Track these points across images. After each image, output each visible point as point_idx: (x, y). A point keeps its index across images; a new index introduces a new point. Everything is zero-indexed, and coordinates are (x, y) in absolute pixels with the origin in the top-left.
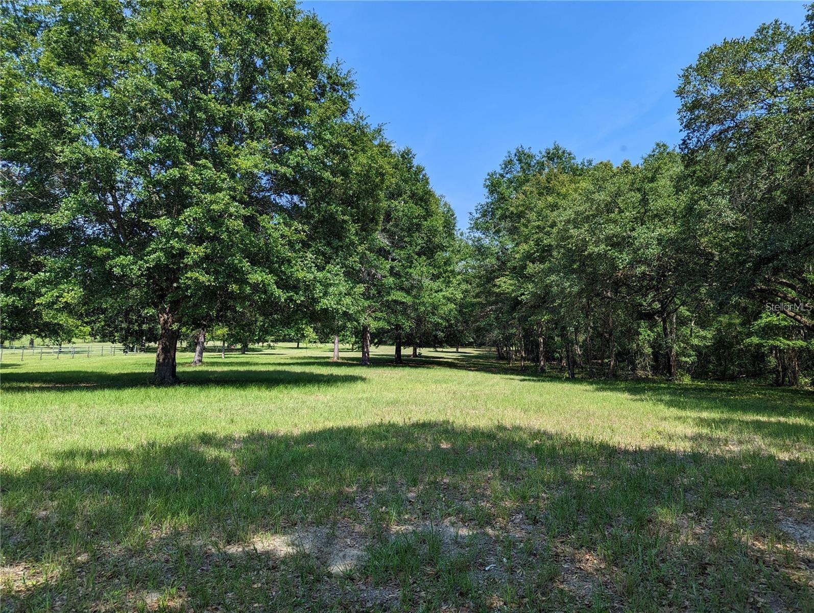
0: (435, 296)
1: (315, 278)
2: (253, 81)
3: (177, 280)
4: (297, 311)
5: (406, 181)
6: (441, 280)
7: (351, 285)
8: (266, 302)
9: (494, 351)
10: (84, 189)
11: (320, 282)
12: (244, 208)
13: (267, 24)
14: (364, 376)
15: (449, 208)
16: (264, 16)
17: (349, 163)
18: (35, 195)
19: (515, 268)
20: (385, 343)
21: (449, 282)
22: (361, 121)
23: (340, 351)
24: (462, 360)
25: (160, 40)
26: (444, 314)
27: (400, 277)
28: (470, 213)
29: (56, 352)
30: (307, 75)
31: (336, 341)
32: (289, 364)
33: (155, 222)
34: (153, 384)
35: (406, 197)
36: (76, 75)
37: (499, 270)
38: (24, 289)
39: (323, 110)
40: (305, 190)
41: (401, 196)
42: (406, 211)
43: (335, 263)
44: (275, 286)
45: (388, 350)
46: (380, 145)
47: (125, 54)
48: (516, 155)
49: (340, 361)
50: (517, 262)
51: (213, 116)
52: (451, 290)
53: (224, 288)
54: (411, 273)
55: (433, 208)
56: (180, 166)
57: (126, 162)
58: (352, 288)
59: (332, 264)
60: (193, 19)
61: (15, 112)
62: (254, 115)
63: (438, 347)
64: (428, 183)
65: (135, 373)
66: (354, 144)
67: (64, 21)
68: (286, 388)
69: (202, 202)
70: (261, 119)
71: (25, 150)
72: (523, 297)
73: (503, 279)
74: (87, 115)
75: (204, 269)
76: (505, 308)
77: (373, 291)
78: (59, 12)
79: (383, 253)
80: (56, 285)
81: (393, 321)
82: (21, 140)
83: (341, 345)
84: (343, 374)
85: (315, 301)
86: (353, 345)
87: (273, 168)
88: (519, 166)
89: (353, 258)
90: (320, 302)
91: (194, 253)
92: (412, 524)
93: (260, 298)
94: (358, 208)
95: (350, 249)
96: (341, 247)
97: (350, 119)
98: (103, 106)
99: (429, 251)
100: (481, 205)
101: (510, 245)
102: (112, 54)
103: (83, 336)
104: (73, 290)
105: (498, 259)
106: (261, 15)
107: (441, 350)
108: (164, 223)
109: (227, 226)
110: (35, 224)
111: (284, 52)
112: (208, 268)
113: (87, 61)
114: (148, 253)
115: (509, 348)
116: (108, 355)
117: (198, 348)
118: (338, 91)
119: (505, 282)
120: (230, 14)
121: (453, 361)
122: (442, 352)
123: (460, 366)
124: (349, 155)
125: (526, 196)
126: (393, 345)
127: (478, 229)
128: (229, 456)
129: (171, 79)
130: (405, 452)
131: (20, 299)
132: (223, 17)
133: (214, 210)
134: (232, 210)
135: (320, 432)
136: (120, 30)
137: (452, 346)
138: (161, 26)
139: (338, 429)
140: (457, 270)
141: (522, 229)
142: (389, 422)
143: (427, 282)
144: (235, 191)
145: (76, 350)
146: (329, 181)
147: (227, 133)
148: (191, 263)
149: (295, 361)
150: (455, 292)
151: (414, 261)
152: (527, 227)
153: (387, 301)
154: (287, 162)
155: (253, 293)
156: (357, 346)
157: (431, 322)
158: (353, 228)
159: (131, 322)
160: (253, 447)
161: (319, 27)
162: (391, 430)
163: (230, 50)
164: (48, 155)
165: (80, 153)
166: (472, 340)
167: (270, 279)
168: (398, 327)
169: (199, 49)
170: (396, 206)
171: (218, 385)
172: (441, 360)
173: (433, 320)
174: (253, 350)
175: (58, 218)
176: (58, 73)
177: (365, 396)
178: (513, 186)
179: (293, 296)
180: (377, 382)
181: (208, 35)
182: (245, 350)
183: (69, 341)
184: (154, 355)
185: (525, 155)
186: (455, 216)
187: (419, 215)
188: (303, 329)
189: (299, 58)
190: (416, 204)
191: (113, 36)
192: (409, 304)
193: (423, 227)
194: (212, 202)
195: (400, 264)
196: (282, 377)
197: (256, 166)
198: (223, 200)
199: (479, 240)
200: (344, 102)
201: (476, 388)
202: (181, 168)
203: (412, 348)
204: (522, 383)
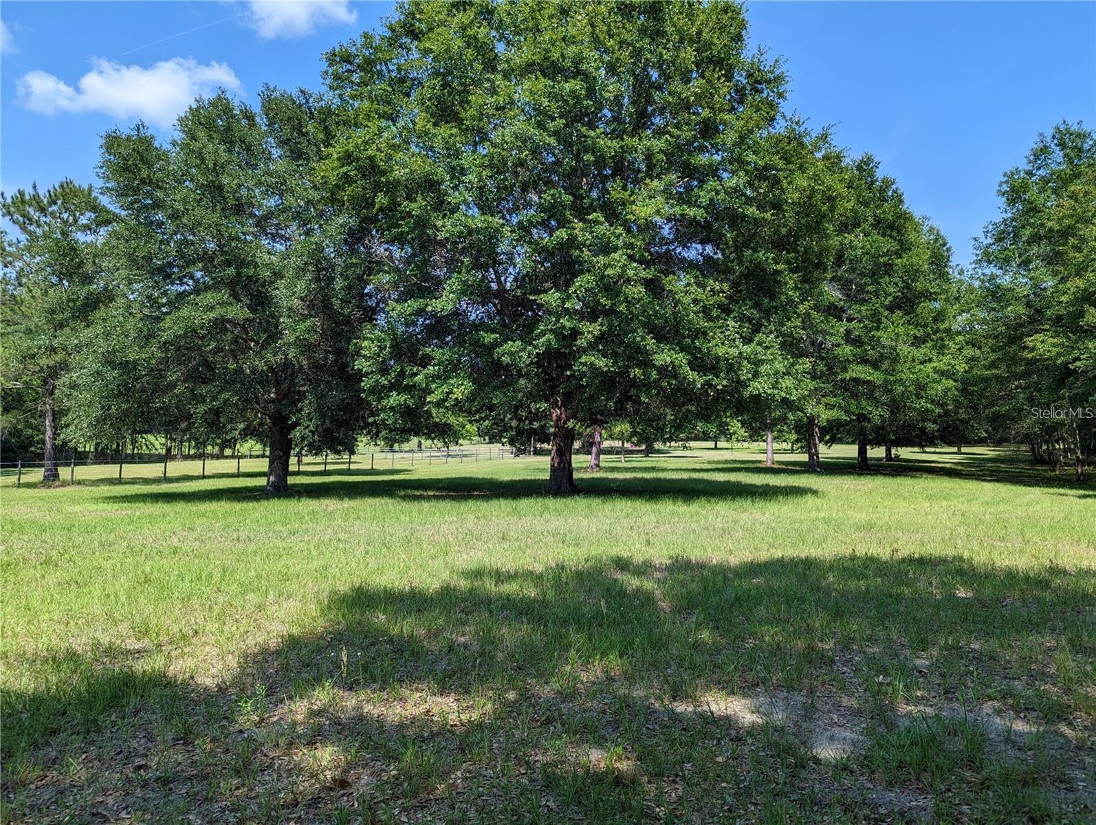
0: (920, 370)
1: (740, 353)
2: (650, 101)
3: (569, 367)
4: (718, 398)
5: (865, 204)
6: (928, 345)
7: (791, 360)
8: (677, 389)
9: (1026, 451)
10: (467, 267)
11: (747, 359)
12: (644, 269)
13: (664, 21)
14: (814, 488)
15: (938, 235)
16: (661, 11)
17: (782, 189)
18: (418, 279)
19: (1059, 318)
20: (840, 441)
21: (943, 347)
22: (797, 127)
23: (776, 452)
24: (969, 465)
25: (538, 73)
26: (936, 395)
27: (862, 344)
28: (975, 239)
29: (445, 456)
30: (719, 78)
31: (769, 439)
32: (707, 470)
33: (543, 298)
34: (549, 493)
35: (867, 227)
36: (452, 134)
37: (1029, 323)
38: (414, 386)
39: (743, 122)
40: (721, 236)
41: (859, 226)
42: (868, 246)
43: (767, 332)
44: (688, 368)
45: (849, 451)
46: (826, 158)
47: (501, 99)
48: (1054, 137)
49: (776, 466)
50: (1065, 308)
51: (602, 156)
52: (946, 359)
53: (624, 372)
54: (880, 337)
55: (912, 237)
56: (567, 225)
57: (509, 229)
58: (793, 365)
59: (763, 333)
60: (574, 37)
61: (395, 187)
62: (653, 146)
63: (926, 446)
64: (901, 201)
65: (527, 480)
66: (788, 161)
67: (437, 74)
68: (709, 502)
69: (594, 267)
70: (661, 150)
71: (407, 230)
72: (1078, 363)
73: (1040, 337)
74: (466, 179)
75: (599, 351)
76: (1045, 383)
77: (821, 367)
78: (431, 64)
79: (834, 311)
80: (445, 380)
81: (853, 408)
82: (403, 218)
83: (776, 444)
84: (783, 485)
85: (742, 384)
86: (793, 444)
87: (680, 212)
88: (1061, 154)
89: (792, 322)
90: (749, 386)
91: (589, 332)
92: (931, 706)
93: (670, 384)
94: (797, 252)
95: (787, 310)
96: (775, 308)
97: (780, 128)
98: (482, 165)
99: (907, 303)
100: (995, 224)
101: (1049, 283)
102: (487, 101)
103: (469, 437)
104: (462, 384)
105: (1028, 305)
106: (656, 11)
107: (933, 450)
108: (552, 298)
109: (625, 294)
110: (420, 312)
111: (688, 54)
112: (604, 349)
113: (463, 115)
114: (536, 336)
115: (1053, 446)
116: (496, 458)
117: (594, 450)
118: (762, 92)
119: (1042, 342)
120: (618, 20)
121: (953, 466)
122: (934, 453)
123: (965, 475)
124: (782, 178)
125: (1076, 201)
126: (853, 443)
127: (989, 262)
128: (653, 587)
129: (553, 119)
130: (899, 598)
131: (412, 397)
132: (609, 26)
133: (609, 276)
134: (631, 273)
135: (766, 563)
136: (494, 70)
137: (950, 444)
138: (539, 56)
139: (792, 560)
140: (954, 327)
141: (1071, 254)
142: (866, 554)
143: (904, 349)
144: (633, 249)
145: (464, 453)
146: (755, 219)
147: (619, 175)
148: (585, 345)
149: (714, 466)
150: (953, 362)
151: (884, 320)
152: (1079, 250)
153: (843, 380)
154: (696, 201)
155: (660, 378)
156: (799, 445)
157: (915, 409)
158: (791, 280)
159: (520, 420)
160: (681, 577)
161: (732, 9)
162: (870, 565)
163: (620, 67)
164: (429, 232)
165: (462, 225)
166: (985, 434)
167: (682, 358)
168: (862, 417)
169: (583, 74)
170: (851, 242)
171: (623, 496)
172: (933, 465)
173: (918, 406)
174: (659, 452)
175: (443, 303)
176: (435, 135)
177: (821, 515)
178: (1052, 188)
179: (713, 379)
180: (834, 496)
181: (593, 53)
182: (649, 451)
183: (457, 443)
184: (547, 459)
185: (1071, 134)
186: (948, 246)
187: (888, 251)
188: (728, 424)
189: (707, 58)
190: (884, 235)
191: (488, 80)
192: (878, 383)
193: (896, 268)
194: (606, 266)
195: (862, 325)
196: (701, 486)
197: (658, 212)
198: (619, 261)
199: (993, 277)
200: (771, 105)
201: (1002, 508)
202: (569, 228)
203: (884, 447)
204: (1083, 501)
